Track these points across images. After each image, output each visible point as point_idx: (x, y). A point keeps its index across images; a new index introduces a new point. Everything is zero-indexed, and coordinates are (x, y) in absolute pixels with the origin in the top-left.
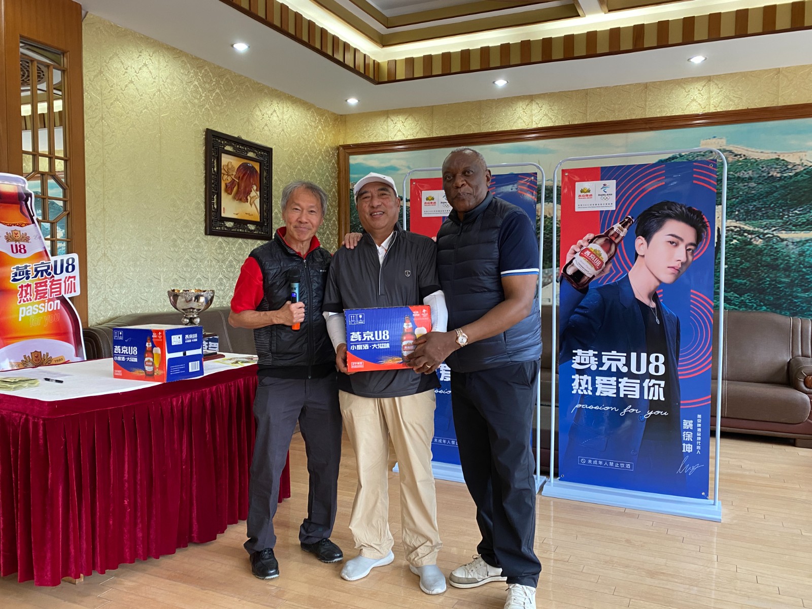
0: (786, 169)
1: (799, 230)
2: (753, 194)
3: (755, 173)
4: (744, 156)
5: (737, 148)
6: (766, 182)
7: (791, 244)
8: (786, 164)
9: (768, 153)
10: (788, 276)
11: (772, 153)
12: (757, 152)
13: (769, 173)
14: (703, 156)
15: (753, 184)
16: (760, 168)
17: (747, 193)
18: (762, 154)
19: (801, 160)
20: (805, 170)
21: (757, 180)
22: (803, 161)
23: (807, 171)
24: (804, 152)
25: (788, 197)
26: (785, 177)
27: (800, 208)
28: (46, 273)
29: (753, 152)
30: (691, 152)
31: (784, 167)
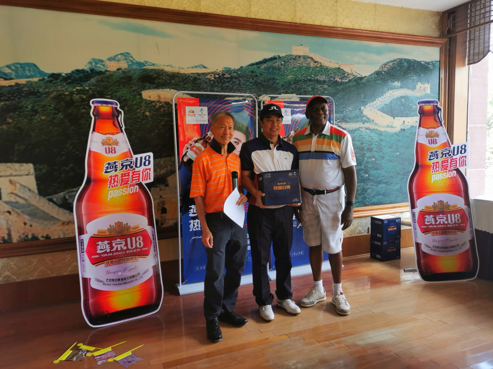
0: (344, 76)
1: (352, 122)
2: (326, 93)
3: (327, 77)
4: (320, 63)
5: (315, 56)
6: (333, 85)
8: (344, 72)
9: (333, 63)
11: (336, 63)
12: (327, 61)
13: (334, 79)
14: (295, 59)
15: (325, 86)
16: (330, 74)
17: (323, 92)
18: (330, 63)
19: (352, 71)
20: (354, 78)
21: (328, 83)
22: (353, 72)
23: (355, 80)
24: (353, 65)
25: (346, 97)
26: (344, 82)
27: (352, 106)
28: (130, 167)
29: (325, 61)
30: (286, 55)
31: (342, 75)
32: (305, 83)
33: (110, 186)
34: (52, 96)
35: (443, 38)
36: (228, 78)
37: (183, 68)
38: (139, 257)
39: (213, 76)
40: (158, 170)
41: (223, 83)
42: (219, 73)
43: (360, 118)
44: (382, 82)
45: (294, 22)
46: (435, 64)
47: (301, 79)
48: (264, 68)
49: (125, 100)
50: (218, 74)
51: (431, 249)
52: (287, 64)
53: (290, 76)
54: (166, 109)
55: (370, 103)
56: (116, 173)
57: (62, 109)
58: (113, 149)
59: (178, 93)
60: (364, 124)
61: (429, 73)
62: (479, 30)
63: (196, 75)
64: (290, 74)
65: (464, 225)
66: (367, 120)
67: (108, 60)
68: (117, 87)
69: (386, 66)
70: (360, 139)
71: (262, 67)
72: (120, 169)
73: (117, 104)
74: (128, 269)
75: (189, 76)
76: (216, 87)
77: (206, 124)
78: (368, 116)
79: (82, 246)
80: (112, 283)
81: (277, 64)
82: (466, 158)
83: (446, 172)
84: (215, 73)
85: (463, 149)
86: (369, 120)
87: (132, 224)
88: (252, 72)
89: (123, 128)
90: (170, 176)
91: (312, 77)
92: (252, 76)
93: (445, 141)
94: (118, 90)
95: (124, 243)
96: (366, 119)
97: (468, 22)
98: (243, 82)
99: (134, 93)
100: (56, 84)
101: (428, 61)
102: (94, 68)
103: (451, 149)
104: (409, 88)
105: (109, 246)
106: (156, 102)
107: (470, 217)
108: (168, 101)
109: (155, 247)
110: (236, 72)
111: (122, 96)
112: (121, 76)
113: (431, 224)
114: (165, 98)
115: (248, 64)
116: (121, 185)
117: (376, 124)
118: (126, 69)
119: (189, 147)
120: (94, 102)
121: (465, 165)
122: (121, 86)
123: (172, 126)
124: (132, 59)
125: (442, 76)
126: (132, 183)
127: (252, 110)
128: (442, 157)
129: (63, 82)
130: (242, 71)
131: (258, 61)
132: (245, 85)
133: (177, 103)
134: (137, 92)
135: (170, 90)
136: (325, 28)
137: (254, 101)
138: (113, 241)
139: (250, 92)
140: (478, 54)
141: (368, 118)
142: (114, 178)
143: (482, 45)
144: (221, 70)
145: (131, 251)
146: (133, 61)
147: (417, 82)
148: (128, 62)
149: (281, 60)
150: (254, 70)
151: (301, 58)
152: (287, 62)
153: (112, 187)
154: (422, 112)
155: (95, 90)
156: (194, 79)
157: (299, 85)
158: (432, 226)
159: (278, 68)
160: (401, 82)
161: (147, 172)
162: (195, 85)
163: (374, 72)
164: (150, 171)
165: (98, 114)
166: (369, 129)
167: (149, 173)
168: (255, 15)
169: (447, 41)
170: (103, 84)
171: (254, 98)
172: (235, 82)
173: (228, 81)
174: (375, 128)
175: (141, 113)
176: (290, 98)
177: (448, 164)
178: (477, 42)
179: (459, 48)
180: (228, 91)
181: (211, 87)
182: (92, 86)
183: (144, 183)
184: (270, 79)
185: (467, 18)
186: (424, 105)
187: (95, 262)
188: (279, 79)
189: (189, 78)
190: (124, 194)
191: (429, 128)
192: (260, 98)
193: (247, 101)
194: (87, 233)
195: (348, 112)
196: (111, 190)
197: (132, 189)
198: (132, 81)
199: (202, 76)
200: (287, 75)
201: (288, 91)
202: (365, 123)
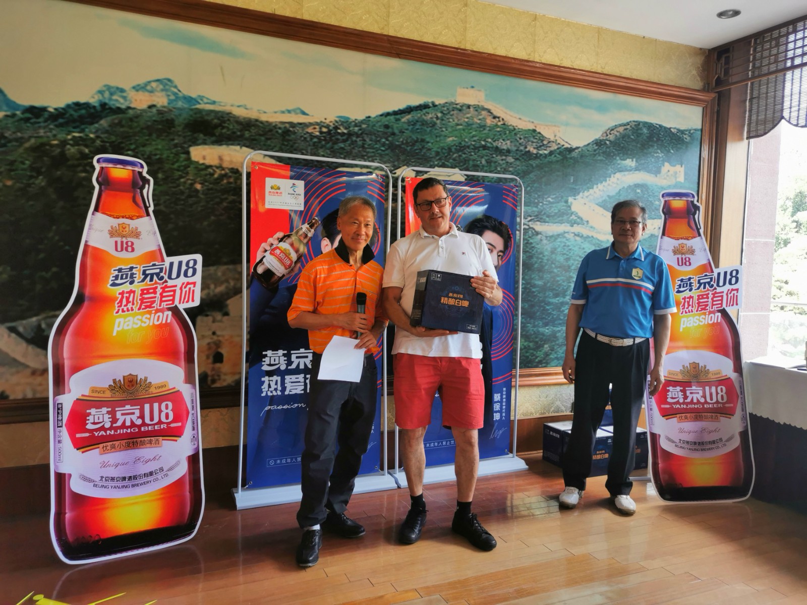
0: (541, 144)
1: (552, 223)
2: (510, 171)
3: (513, 144)
4: (503, 119)
5: (495, 107)
6: (523, 158)
7: (545, 238)
8: (542, 138)
10: (541, 278)
11: (529, 121)
12: (515, 117)
13: (526, 148)
14: (460, 110)
15: (510, 159)
16: (518, 139)
17: (505, 169)
18: (520, 121)
19: (555, 136)
20: (558, 149)
21: (515, 155)
22: (557, 138)
23: (560, 152)
24: (558, 127)
25: (544, 180)
26: (541, 155)
27: (553, 195)
28: (158, 278)
29: (511, 116)
30: (446, 103)
31: (539, 142)
32: (477, 151)
33: (119, 310)
34: (27, 145)
35: (708, 91)
36: (343, 134)
37: (265, 112)
38: (163, 440)
39: (318, 129)
40: (212, 286)
41: (336, 143)
42: (328, 125)
43: (565, 215)
44: (605, 158)
45: (462, 47)
46: (694, 135)
47: (469, 143)
48: (406, 121)
49: (160, 161)
50: (327, 127)
51: (676, 446)
52: (447, 117)
53: (451, 139)
54: (232, 180)
55: (584, 192)
56: (132, 287)
57: (43, 170)
58: (130, 244)
59: (252, 154)
60: (572, 226)
61: (684, 148)
62: (767, 84)
63: (287, 125)
64: (451, 135)
65: (732, 405)
66: (578, 220)
67: (133, 90)
68: (147, 138)
69: (612, 132)
70: (565, 252)
71: (403, 120)
72: (140, 280)
73: (142, 167)
74: (142, 460)
75: (275, 127)
76: (321, 148)
77: (301, 211)
78: (580, 214)
79: (60, 416)
80: (110, 484)
81: (430, 116)
82: (737, 292)
83: (705, 314)
84: (322, 124)
85: (734, 276)
86: (580, 221)
87: (155, 380)
88: (387, 127)
89: (151, 209)
90: (232, 297)
91: (487, 142)
92: (386, 133)
93: (705, 262)
94: (148, 142)
95: (137, 413)
96: (576, 218)
97: (750, 68)
98: (370, 142)
99: (175, 149)
100: (37, 125)
101: (682, 128)
102: (107, 101)
103: (713, 276)
104: (649, 172)
105: (109, 418)
106: (214, 168)
107: (742, 392)
108: (236, 167)
109: (194, 422)
110: (358, 125)
111: (153, 153)
112: (154, 118)
113: (678, 403)
114: (231, 162)
115: (380, 113)
116: (139, 309)
117: (591, 227)
118: (164, 107)
119: (268, 248)
120: (101, 160)
121: (737, 304)
122: (154, 136)
123: (241, 210)
124: (175, 90)
125: (705, 154)
126: (160, 306)
127: (381, 190)
128: (699, 288)
129: (49, 122)
130: (368, 125)
131: (396, 109)
132: (373, 149)
133: (250, 170)
134: (182, 148)
135: (241, 148)
136: (513, 61)
137: (387, 177)
138: (117, 409)
139: (380, 160)
140: (765, 122)
141: (579, 217)
142: (128, 295)
143: (770, 107)
144: (333, 120)
145: (150, 427)
146: (177, 94)
147: (664, 161)
148: (168, 96)
149: (437, 111)
150: (390, 124)
151: (472, 109)
152: (446, 114)
153: (123, 311)
154: (668, 212)
155: (106, 140)
156: (283, 132)
157: (465, 154)
158: (678, 406)
159: (431, 123)
160: (636, 161)
161: (190, 288)
162: (286, 143)
163: (592, 140)
164: (194, 286)
165: (106, 180)
166: (581, 235)
167: (193, 291)
168: (395, 31)
169: (714, 98)
170: (122, 130)
171: (386, 172)
172: (356, 141)
173: (343, 139)
174: (590, 234)
175: (187, 186)
176: (449, 176)
177: (708, 302)
178: (763, 102)
179: (734, 111)
180: (342, 156)
181: (313, 147)
182: (102, 133)
183: (182, 307)
184: (416, 141)
185: (749, 61)
186: (671, 198)
187: (80, 445)
188: (432, 141)
189: (275, 130)
190: (143, 325)
191: (678, 239)
192: (398, 172)
193: (374, 176)
194: (70, 391)
195: (546, 204)
196: (120, 317)
197: (159, 316)
198: (173, 129)
199: (298, 128)
200: (446, 136)
201: (446, 163)
202: (575, 225)
